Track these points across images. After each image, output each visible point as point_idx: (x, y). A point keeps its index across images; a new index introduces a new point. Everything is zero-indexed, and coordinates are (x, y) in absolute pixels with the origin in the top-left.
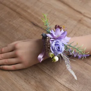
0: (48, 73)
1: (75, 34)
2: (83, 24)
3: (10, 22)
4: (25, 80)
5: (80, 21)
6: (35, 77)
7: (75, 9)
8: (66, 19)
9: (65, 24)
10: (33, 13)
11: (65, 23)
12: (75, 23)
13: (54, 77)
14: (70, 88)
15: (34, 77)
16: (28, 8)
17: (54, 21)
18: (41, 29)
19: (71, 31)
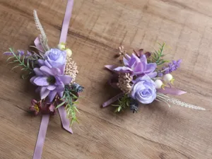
1: (144, 36)
2: (152, 13)
3: (13, 34)
4: (78, 148)
5: (146, 7)
6: (93, 137)
8: (120, 8)
9: (120, 19)
10: (52, 7)
11: (120, 16)
12: (137, 13)
14: (162, 143)
17: (98, 16)
18: (78, 38)
19: (136, 31)
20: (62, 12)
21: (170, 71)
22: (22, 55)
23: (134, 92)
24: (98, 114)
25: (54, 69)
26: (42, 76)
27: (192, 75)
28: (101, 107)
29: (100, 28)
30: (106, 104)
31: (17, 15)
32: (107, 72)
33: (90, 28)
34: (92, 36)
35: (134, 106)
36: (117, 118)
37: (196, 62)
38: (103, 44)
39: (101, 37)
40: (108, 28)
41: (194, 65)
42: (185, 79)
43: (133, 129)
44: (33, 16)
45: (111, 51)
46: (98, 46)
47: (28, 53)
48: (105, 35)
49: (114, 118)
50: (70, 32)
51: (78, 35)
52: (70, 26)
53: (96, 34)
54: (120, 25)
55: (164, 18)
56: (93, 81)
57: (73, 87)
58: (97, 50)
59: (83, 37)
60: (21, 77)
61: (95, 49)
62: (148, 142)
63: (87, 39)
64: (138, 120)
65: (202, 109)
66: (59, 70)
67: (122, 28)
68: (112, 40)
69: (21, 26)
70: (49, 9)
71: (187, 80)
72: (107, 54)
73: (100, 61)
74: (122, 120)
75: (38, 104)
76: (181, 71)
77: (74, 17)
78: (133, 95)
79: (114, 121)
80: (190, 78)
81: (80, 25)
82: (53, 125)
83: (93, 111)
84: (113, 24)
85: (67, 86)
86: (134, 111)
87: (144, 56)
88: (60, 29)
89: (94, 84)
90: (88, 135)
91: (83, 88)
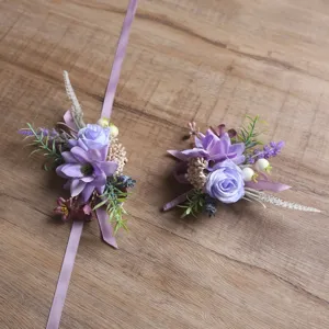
1: (227, 109)
2: (240, 77)
3: (33, 108)
4: (126, 270)
5: (230, 69)
6: (149, 254)
7: (209, 37)
8: (190, 69)
9: (192, 85)
10: (92, 70)
11: (191, 81)
12: (218, 77)
13: (202, 242)
14: (254, 264)
15: (146, 256)
16: (76, 56)
17: (159, 81)
18: (129, 113)
19: (216, 103)
20: (106, 77)
21: (266, 157)
22: (46, 135)
23: (211, 184)
24: (158, 220)
25: (91, 152)
26: (73, 163)
28: (162, 211)
29: (161, 99)
30: (168, 206)
31: (40, 82)
32: (170, 161)
33: (146, 99)
34: (149, 109)
35: (210, 206)
36: (185, 227)
37: (307, 145)
38: (165, 121)
39: (162, 110)
40: (172, 99)
41: (304, 149)
42: (289, 170)
43: (208, 243)
44: (63, 82)
45: (177, 129)
46: (158, 123)
47: (55, 132)
48: (167, 107)
50: (116, 105)
51: (129, 108)
52: (117, 95)
53: (156, 107)
54: (191, 94)
55: (258, 83)
56: (149, 173)
57: (120, 179)
58: (157, 129)
59: (136, 111)
60: (43, 168)
61: (153, 128)
62: (233, 263)
63: (142, 113)
64: (217, 230)
65: (316, 210)
66: (99, 154)
67: (194, 98)
68: (178, 116)
69: (46, 96)
70: (86, 72)
71: (293, 172)
72: (172, 134)
73: (161, 145)
74: (193, 230)
75: (67, 204)
76: (284, 159)
77: (123, 83)
78: (209, 188)
79: (179, 231)
80: (298, 169)
81: (131, 94)
82: (88, 235)
83: (149, 217)
84: (180, 93)
85: (110, 178)
86: (210, 214)
87: (227, 134)
88: (102, 100)
89: (150, 178)
90: (140, 251)
91: (134, 181)
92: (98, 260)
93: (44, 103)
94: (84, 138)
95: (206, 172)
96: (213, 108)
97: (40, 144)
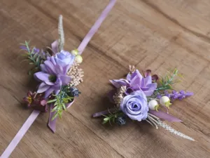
0: (100, 136)
1: (162, 64)
2: (180, 45)
5: (175, 38)
6: (73, 142)
7: (169, 14)
8: (148, 33)
9: (144, 44)
10: (82, 21)
11: (145, 41)
12: (164, 42)
15: (71, 143)
17: (123, 36)
18: (95, 52)
19: (156, 59)
20: (89, 26)
23: (124, 103)
24: (87, 122)
25: (57, 67)
27: (199, 111)
28: (92, 117)
29: (120, 48)
30: (97, 115)
33: (110, 46)
34: (109, 53)
38: (117, 62)
39: (118, 55)
40: (127, 49)
41: (206, 102)
42: (189, 113)
43: (115, 146)
45: (122, 69)
46: (112, 62)
48: (123, 54)
49: (101, 130)
50: (89, 45)
51: (96, 49)
52: (92, 39)
53: (114, 52)
54: (141, 49)
55: (191, 52)
56: (94, 92)
58: (110, 66)
61: (107, 65)
63: (104, 54)
64: (124, 139)
66: (62, 69)
67: (142, 52)
68: (127, 61)
69: (47, 30)
70: (78, 21)
71: (192, 115)
72: (118, 72)
73: (109, 76)
74: (108, 134)
76: (189, 105)
77: (99, 32)
79: (98, 133)
80: (197, 114)
81: (102, 41)
82: (40, 120)
83: (83, 119)
84: (134, 47)
85: (64, 87)
88: (81, 40)
90: (69, 138)
91: (80, 93)
92: (40, 137)
93: (44, 35)
94: (56, 57)
95: (124, 95)
96: (152, 61)
97: (30, 56)
